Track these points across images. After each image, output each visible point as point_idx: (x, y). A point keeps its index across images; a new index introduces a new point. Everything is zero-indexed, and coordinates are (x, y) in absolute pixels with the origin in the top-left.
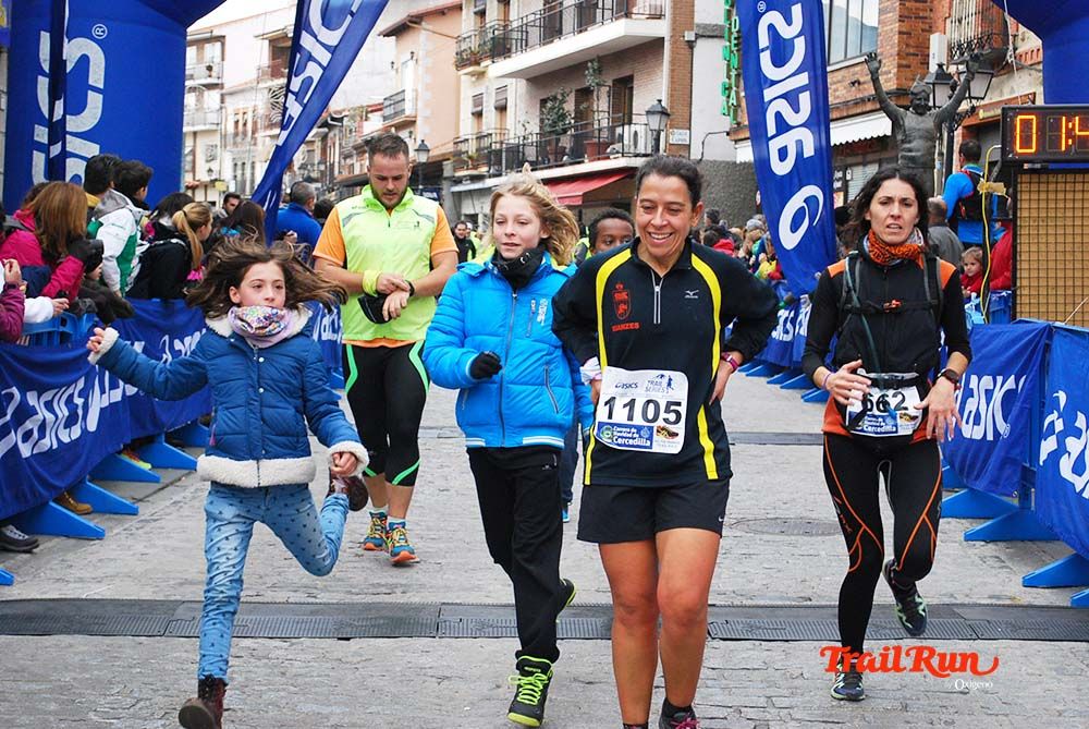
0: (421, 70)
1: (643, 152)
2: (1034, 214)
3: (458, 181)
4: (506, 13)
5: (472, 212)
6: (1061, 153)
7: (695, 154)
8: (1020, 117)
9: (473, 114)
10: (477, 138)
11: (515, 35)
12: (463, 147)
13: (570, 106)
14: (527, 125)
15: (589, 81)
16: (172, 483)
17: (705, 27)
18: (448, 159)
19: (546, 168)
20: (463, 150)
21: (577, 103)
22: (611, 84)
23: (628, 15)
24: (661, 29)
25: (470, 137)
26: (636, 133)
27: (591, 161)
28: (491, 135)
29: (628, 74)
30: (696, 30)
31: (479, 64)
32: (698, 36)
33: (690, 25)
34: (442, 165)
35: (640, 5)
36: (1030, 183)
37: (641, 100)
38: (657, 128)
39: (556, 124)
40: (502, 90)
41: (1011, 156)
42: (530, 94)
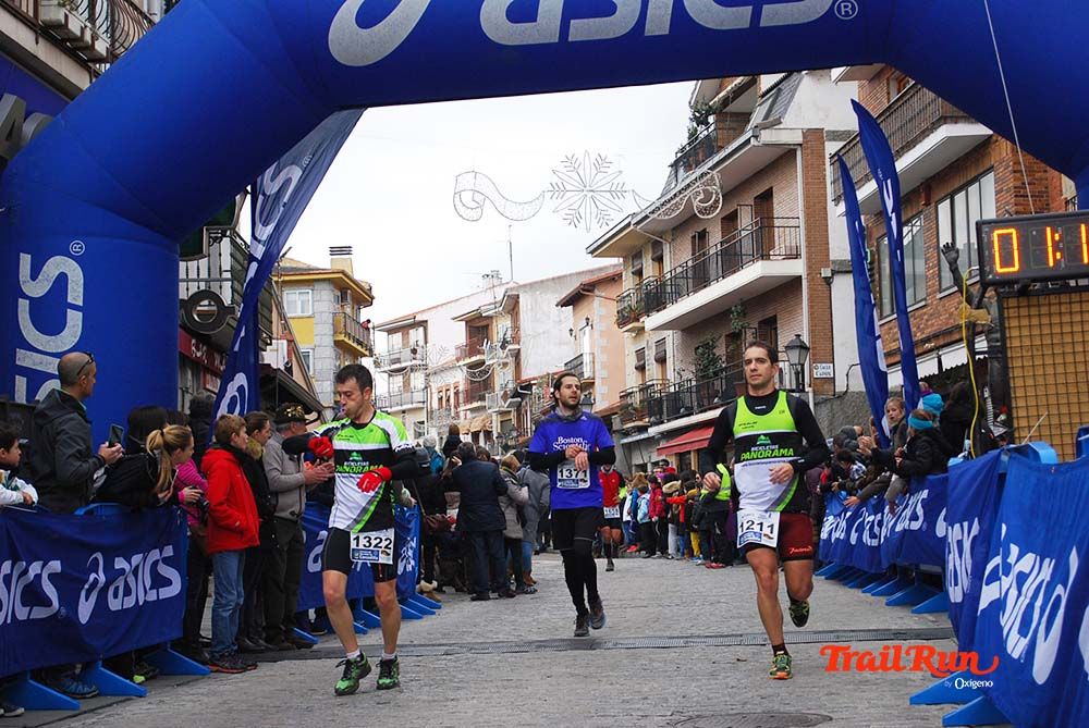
0: (596, 334)
1: (788, 387)
2: (1027, 342)
3: (626, 434)
4: (661, 269)
5: (642, 462)
6: (1049, 269)
7: (840, 387)
8: (996, 233)
9: (637, 368)
10: (640, 390)
11: (669, 289)
12: (629, 401)
13: (721, 350)
14: (682, 373)
15: (735, 325)
16: (92, 711)
17: (842, 262)
18: (616, 413)
19: (701, 412)
20: (630, 403)
21: (727, 348)
22: (756, 326)
23: (765, 256)
24: (797, 268)
25: (634, 390)
28: (653, 385)
29: (771, 315)
30: (832, 267)
31: (638, 320)
32: (834, 273)
33: (825, 261)
34: (611, 419)
35: (777, 247)
36: (1019, 307)
37: (784, 338)
38: (797, 362)
39: (706, 369)
40: (661, 343)
41: (990, 277)
42: (684, 345)
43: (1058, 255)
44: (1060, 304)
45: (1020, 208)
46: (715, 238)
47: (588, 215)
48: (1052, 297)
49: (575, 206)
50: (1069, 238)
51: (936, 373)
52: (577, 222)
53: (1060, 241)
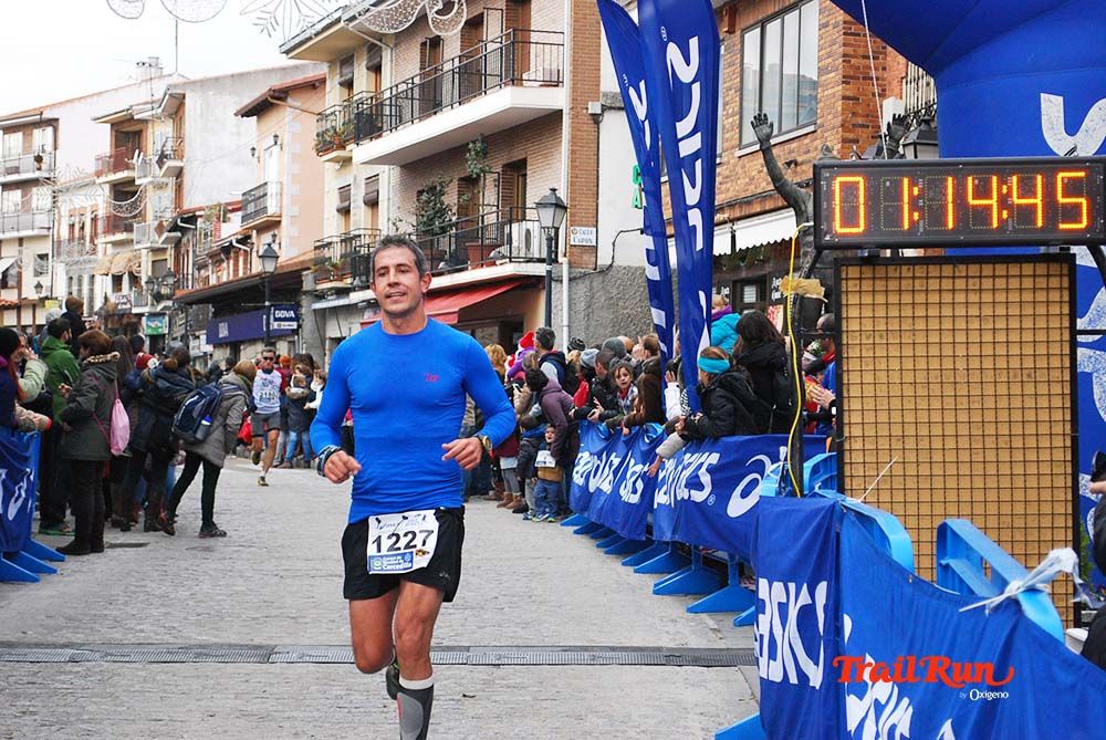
0: (286, 157)
1: (537, 256)
2: (868, 325)
3: (321, 296)
4: (378, 83)
5: (338, 335)
6: (903, 233)
7: (604, 259)
8: (839, 179)
9: (338, 211)
10: (342, 241)
11: (387, 110)
12: (327, 253)
13: (451, 198)
14: (399, 223)
15: (472, 167)
17: (615, 95)
18: (309, 269)
20: (327, 256)
21: (460, 194)
22: (500, 170)
23: (516, 81)
24: (558, 99)
25: (335, 239)
26: (528, 232)
27: (473, 269)
28: (360, 236)
29: (520, 157)
30: (602, 101)
31: (342, 147)
32: (604, 108)
33: (595, 93)
34: (301, 276)
35: (532, 69)
36: (860, 279)
37: (536, 190)
38: (551, 225)
39: (432, 222)
40: (373, 180)
41: (828, 238)
42: (405, 185)
43: (916, 215)
44: (914, 278)
45: (850, 50)
46: (452, 49)
47: (287, 21)
48: (904, 268)
49: (271, 8)
50: (931, 194)
51: (729, 252)
52: (272, 32)
53: (919, 197)
